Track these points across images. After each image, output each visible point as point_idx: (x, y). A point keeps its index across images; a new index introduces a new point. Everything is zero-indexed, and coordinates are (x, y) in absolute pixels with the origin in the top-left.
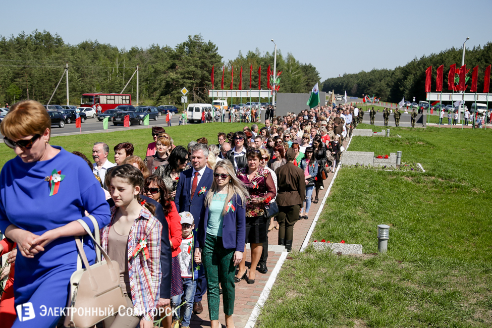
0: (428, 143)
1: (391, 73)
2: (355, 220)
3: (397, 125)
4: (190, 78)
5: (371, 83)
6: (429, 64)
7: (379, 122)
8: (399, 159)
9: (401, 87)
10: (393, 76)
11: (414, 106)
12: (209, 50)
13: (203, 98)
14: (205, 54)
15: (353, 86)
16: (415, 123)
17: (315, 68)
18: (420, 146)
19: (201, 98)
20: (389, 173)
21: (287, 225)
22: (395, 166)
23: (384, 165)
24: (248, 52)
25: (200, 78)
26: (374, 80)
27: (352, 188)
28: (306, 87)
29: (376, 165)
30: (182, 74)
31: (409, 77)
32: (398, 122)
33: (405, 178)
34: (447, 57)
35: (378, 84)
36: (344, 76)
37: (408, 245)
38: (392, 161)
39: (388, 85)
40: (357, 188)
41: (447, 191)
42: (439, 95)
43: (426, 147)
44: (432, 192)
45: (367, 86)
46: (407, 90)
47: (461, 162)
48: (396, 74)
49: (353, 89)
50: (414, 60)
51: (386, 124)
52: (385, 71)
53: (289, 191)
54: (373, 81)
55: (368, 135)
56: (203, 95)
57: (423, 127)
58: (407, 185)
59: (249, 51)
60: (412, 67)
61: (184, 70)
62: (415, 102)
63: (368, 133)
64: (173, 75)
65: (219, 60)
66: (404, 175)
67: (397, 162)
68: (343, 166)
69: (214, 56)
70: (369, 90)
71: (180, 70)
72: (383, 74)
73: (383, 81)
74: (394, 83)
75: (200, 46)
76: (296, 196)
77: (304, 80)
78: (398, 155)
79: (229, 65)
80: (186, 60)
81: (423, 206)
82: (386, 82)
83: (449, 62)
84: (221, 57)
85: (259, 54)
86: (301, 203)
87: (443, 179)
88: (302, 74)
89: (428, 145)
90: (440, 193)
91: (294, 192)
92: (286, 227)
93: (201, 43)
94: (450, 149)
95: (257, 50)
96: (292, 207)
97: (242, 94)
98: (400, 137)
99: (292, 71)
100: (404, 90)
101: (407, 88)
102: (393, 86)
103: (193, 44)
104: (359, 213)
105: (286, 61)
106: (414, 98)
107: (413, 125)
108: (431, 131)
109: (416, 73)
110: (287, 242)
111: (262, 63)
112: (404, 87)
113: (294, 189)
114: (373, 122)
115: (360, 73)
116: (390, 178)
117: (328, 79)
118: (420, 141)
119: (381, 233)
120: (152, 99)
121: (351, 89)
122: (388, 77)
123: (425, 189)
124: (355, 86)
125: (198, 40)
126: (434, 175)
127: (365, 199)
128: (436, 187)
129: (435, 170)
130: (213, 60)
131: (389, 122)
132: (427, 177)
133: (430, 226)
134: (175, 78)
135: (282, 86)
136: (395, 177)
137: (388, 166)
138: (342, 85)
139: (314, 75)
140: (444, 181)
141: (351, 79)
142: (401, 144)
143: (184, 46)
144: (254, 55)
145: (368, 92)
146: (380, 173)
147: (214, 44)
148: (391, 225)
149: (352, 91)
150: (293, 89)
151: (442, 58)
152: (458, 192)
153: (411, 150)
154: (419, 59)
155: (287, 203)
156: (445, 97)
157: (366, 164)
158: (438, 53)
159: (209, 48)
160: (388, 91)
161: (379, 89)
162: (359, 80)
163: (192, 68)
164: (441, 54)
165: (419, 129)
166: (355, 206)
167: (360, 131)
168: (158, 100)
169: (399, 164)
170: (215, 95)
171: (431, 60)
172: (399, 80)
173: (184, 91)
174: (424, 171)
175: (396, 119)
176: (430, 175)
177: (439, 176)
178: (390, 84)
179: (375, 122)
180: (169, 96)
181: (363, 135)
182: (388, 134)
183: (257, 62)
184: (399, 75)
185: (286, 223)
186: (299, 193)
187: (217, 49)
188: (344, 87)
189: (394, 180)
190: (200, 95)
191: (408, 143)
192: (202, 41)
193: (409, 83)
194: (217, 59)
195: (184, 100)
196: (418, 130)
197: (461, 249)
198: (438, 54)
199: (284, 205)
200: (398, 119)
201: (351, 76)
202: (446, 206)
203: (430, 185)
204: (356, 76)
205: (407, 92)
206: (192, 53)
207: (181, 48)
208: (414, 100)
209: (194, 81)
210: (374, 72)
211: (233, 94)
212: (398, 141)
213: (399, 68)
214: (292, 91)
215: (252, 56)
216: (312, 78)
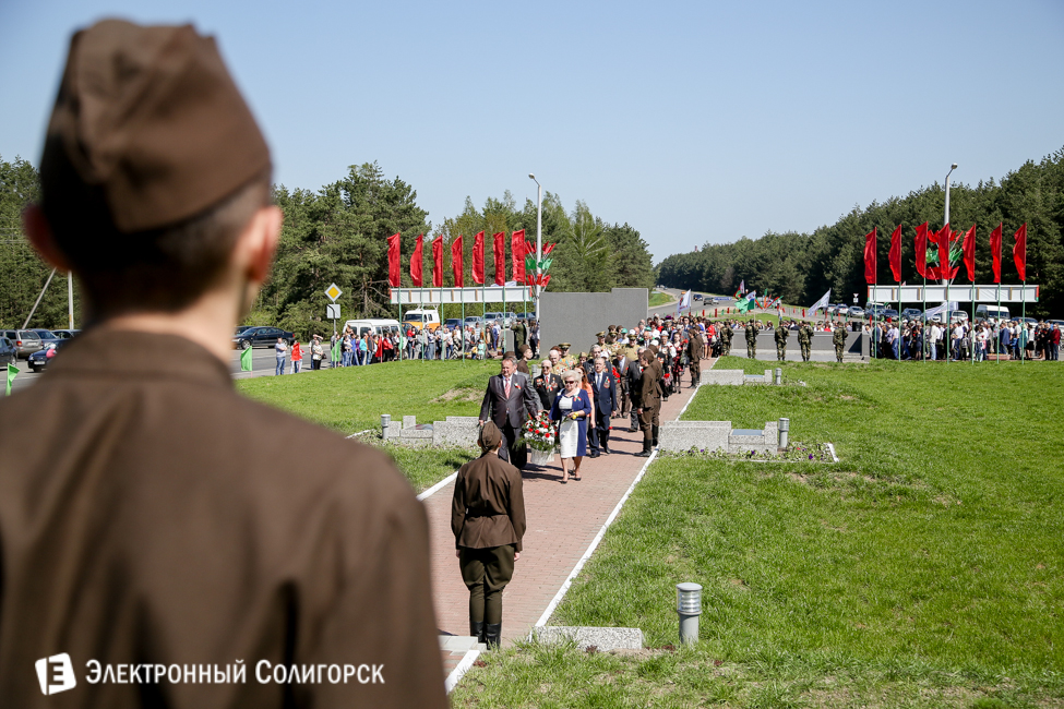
0: (863, 397)
1: (806, 241)
2: (654, 574)
3: (806, 358)
4: (352, 262)
5: (762, 265)
6: (885, 221)
7: (766, 352)
8: (785, 435)
9: (828, 272)
10: (811, 247)
11: (854, 312)
12: (396, 198)
13: (385, 306)
14: (387, 207)
15: (724, 271)
16: (845, 352)
17: (637, 234)
18: (846, 403)
19: (379, 306)
20: (760, 468)
21: (488, 592)
22: (774, 451)
23: (752, 448)
24: (486, 200)
25: (378, 261)
26: (769, 257)
27: (669, 502)
28: (620, 276)
29: (734, 450)
30: (335, 253)
31: (843, 249)
32: (808, 351)
33: (793, 477)
34: (923, 206)
35: (778, 265)
36: (704, 250)
37: (760, 626)
38: (767, 440)
39: (799, 267)
40: (678, 504)
41: (882, 503)
42: (896, 291)
43: (860, 405)
44: (850, 507)
45: (755, 271)
46: (840, 279)
47: (928, 437)
48: (816, 244)
49: (725, 278)
50: (854, 212)
51: (781, 356)
52: (794, 237)
53: (489, 516)
54: (767, 261)
55: (735, 383)
56: (384, 299)
57: (863, 362)
58: (796, 492)
59: (489, 200)
60: (850, 227)
61: (341, 244)
62: (858, 305)
63: (735, 377)
64: (314, 255)
65: (418, 220)
66: (790, 470)
67: (780, 442)
68: (662, 453)
69: (408, 211)
70: (760, 279)
71: (332, 245)
72: (790, 244)
73: (788, 259)
74: (813, 263)
75: (376, 190)
76: (503, 526)
77: (612, 261)
78: (782, 427)
79: (444, 232)
80: (343, 222)
81: (824, 538)
82: (796, 263)
83: (927, 215)
84: (424, 214)
85: (513, 203)
86: (516, 541)
87: (873, 478)
88: (609, 246)
89: (862, 402)
90: (867, 509)
91: (499, 517)
92: (485, 597)
93: (378, 182)
94: (911, 408)
95: (507, 195)
96: (493, 552)
97: (467, 296)
98: (804, 384)
99: (586, 242)
100: (833, 279)
101: (839, 275)
102: (810, 270)
103: (360, 185)
104: (670, 558)
105: (574, 219)
106: (856, 295)
107: (840, 358)
108: (878, 370)
109: (859, 242)
110: (489, 628)
111: (517, 225)
112: (834, 272)
113: (499, 510)
114: (754, 353)
115: (740, 243)
116: (760, 477)
117: (671, 257)
118: (845, 392)
119: (684, 602)
120: (268, 310)
121: (720, 277)
122: (799, 250)
123: (835, 499)
124: (729, 270)
125: (372, 176)
126: (854, 469)
127: (693, 526)
128: (859, 494)
129: (857, 458)
130: (406, 219)
131: (787, 352)
132: (841, 474)
133: (826, 581)
134: (317, 263)
135: (566, 275)
136: (771, 476)
137: (760, 451)
138: (702, 271)
139: (635, 248)
140: (875, 481)
141: (720, 257)
142: (804, 399)
143: (337, 190)
144: (499, 206)
145: (757, 283)
146: (739, 467)
147: (407, 185)
148: (740, 581)
149: (723, 283)
150: (590, 281)
151: (913, 207)
152: (905, 506)
153: (825, 415)
154: (864, 209)
155: (483, 540)
156: (908, 294)
157: (712, 447)
158: (904, 196)
159: (397, 195)
160: (800, 282)
161: (779, 276)
162: (738, 258)
163: (358, 239)
164: (910, 200)
165: (854, 365)
166: (664, 542)
167: (716, 375)
168: (281, 311)
169: (784, 445)
170: (404, 299)
171: (888, 213)
172: (823, 257)
173: (333, 292)
174: (836, 459)
175: (802, 344)
176: (847, 470)
177: (866, 471)
178: (804, 266)
179: (757, 351)
180: (303, 303)
181: (722, 382)
182: (779, 379)
183: (508, 223)
184: (823, 246)
185: (486, 587)
186: (511, 519)
187: (414, 195)
188: (704, 274)
189: (769, 481)
190: (377, 299)
191: (820, 399)
192: (381, 179)
193: (843, 263)
194: (414, 218)
195: (334, 311)
196: (851, 368)
197: (881, 630)
198: (904, 199)
199: (478, 545)
200: (808, 345)
201: (721, 250)
202: (873, 537)
203: (847, 491)
204: (731, 249)
205: (840, 282)
206: (358, 205)
207: (332, 193)
208: (856, 300)
209: (362, 269)
210: (768, 239)
211: (446, 296)
212: (799, 394)
213: (824, 230)
214: (590, 286)
215: (495, 210)
216: (631, 256)
